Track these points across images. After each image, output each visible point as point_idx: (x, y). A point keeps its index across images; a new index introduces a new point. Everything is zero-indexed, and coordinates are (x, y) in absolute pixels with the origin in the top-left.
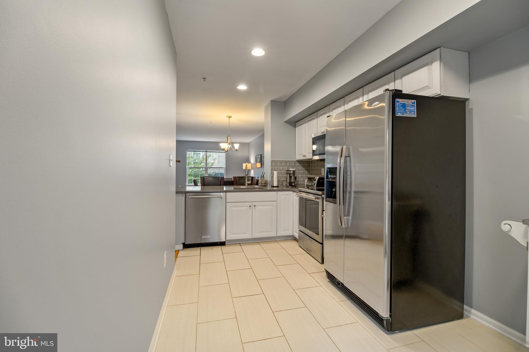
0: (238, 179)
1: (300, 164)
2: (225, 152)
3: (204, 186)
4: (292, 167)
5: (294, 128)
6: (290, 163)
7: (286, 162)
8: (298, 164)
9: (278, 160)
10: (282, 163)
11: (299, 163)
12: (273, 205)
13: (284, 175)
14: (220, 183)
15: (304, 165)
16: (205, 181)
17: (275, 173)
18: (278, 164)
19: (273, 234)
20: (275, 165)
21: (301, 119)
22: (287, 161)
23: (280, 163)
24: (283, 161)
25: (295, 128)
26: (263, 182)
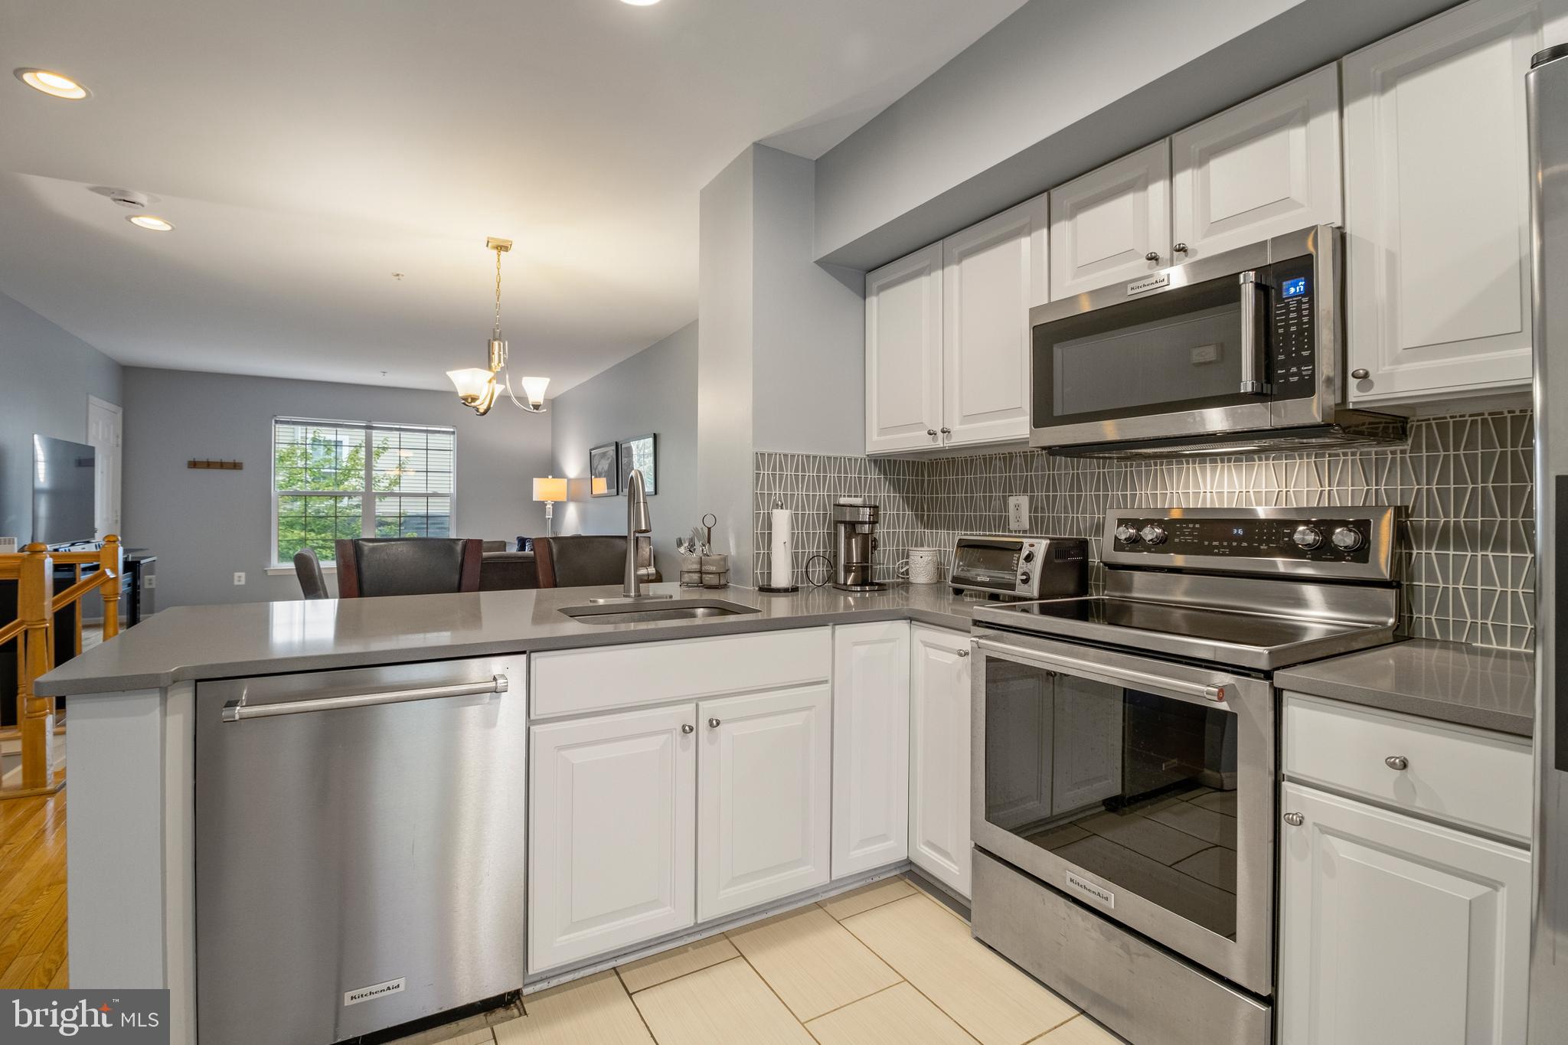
0: (561, 552)
1: (885, 474)
2: (453, 433)
3: (361, 594)
4: (850, 490)
5: (860, 300)
6: (839, 472)
7: (825, 463)
8: (873, 475)
9: (786, 452)
10: (803, 470)
11: (880, 470)
12: (809, 708)
13: (814, 528)
14: (457, 577)
15: (898, 479)
16: (364, 564)
17: (782, 519)
18: (789, 473)
19: (809, 875)
20: (774, 475)
21: (899, 254)
22: (829, 458)
23: (797, 470)
24: (808, 457)
25: (865, 298)
26: (713, 569)
